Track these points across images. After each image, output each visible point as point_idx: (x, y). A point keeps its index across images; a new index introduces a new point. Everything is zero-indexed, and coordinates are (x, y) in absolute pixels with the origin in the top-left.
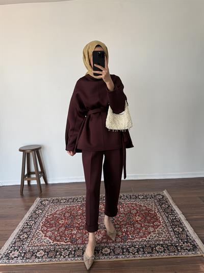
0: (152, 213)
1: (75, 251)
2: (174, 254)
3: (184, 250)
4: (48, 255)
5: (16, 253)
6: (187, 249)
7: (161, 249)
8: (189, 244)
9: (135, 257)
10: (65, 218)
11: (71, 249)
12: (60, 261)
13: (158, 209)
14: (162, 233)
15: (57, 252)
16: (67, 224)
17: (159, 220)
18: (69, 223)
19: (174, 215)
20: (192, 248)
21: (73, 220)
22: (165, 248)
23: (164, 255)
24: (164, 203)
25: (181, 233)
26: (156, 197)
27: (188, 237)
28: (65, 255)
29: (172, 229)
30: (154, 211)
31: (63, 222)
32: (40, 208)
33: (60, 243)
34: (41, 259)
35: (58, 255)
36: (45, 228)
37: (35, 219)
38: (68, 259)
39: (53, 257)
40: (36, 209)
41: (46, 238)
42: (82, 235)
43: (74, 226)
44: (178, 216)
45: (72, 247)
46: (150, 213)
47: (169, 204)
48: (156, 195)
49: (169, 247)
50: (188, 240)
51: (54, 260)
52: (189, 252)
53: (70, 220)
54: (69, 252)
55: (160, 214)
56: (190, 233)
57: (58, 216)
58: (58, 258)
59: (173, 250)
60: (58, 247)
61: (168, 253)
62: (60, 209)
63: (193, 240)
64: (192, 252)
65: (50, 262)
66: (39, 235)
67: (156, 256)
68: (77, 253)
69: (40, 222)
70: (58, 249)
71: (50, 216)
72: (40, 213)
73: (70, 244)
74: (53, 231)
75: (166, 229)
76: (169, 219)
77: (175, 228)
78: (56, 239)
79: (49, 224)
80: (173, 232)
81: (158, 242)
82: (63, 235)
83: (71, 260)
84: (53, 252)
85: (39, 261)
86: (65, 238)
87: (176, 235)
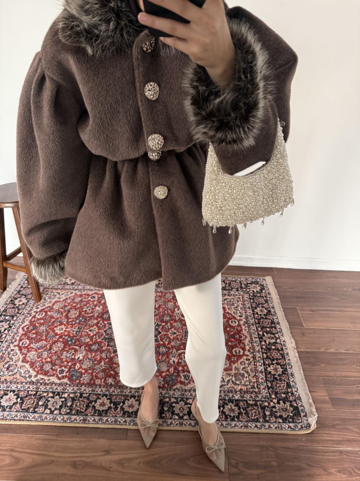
1: (73, 399)
2: (256, 426)
3: (276, 417)
4: (22, 404)
6: (281, 417)
7: (233, 411)
8: (288, 404)
9: (181, 424)
10: (68, 322)
11: (66, 395)
12: (42, 420)
13: (247, 318)
14: (243, 374)
15: (40, 398)
16: (69, 336)
17: (244, 344)
18: (73, 334)
19: (274, 334)
20: (291, 415)
21: (81, 328)
22: (242, 410)
23: (237, 426)
24: (262, 304)
25: (278, 379)
26: (249, 289)
27: (290, 389)
28: (53, 406)
29: (264, 368)
30: (238, 322)
31: (61, 332)
32: (24, 294)
33: (49, 380)
34: (9, 411)
35: (40, 406)
36: (26, 340)
37: (11, 318)
38: (58, 417)
39: (31, 410)
40: (16, 295)
41: (25, 366)
42: (93, 364)
43: (82, 342)
44: (281, 338)
45: (70, 390)
46: (230, 326)
47: (269, 307)
48: (249, 283)
49: (250, 408)
50: (287, 396)
51: (31, 416)
52: (284, 424)
53: (76, 326)
54: (62, 402)
55: (248, 330)
56: (295, 381)
57: (55, 315)
58: (40, 413)
59: (256, 417)
60: (44, 387)
61: (245, 421)
62: (62, 300)
63: (297, 396)
64: (289, 424)
65: (23, 420)
66: (13, 357)
67: (221, 425)
68: (76, 405)
69: (20, 325)
70: (43, 392)
71: (40, 315)
72: (23, 304)
73: (66, 383)
74: (39, 351)
75: (253, 366)
76: (263, 342)
77: (269, 367)
78: (43, 370)
79: (36, 333)
80: (264, 374)
81: (231, 395)
82: (57, 361)
83: (64, 418)
84: (32, 398)
85: (3, 415)
86: (60, 368)
87: (268, 381)
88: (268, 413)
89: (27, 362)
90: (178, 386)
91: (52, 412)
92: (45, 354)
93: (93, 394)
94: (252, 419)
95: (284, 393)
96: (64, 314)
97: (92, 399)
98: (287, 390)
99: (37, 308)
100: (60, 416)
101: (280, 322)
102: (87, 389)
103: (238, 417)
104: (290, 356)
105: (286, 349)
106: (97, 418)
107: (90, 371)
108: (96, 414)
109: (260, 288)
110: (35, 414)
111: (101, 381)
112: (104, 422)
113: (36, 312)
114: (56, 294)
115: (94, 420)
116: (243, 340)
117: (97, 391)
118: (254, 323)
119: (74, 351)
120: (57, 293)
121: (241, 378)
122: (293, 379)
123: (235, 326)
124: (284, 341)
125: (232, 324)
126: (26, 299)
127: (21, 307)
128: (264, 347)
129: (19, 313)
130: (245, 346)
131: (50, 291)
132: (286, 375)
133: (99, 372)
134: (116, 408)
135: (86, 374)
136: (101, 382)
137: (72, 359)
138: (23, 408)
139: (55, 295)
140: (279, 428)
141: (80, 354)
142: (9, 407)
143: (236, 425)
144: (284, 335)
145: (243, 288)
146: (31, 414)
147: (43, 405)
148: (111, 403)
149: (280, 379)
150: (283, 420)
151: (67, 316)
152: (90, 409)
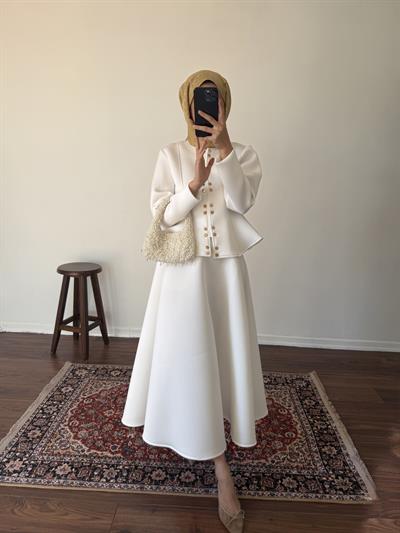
1: (128, 471)
2: (317, 497)
3: (336, 490)
4: (77, 473)
5: (18, 464)
6: (341, 489)
7: (292, 483)
8: (347, 479)
10: (116, 407)
11: (121, 467)
12: (99, 487)
13: (296, 408)
14: (298, 454)
15: (95, 469)
17: (295, 428)
19: (325, 421)
20: (352, 488)
22: (300, 483)
24: (309, 396)
25: (334, 458)
27: (347, 466)
28: (109, 476)
29: (318, 449)
30: (288, 410)
32: (70, 383)
33: (102, 454)
34: (64, 479)
35: (96, 475)
36: (76, 421)
37: (59, 403)
38: (114, 485)
39: (87, 478)
40: (62, 384)
41: (76, 442)
45: (124, 463)
46: (279, 414)
47: (317, 400)
48: (295, 380)
49: (308, 482)
50: (345, 473)
52: (345, 496)
54: (118, 473)
57: (103, 401)
58: (96, 481)
59: (315, 489)
60: (98, 460)
61: (305, 493)
62: (108, 389)
63: (355, 473)
64: (350, 496)
65: (79, 487)
66: (64, 434)
68: (132, 475)
70: (97, 464)
71: (88, 401)
72: (70, 391)
73: (120, 457)
74: (90, 430)
75: (307, 447)
76: (315, 428)
77: (323, 447)
78: (95, 446)
79: (85, 416)
80: (319, 453)
81: (288, 471)
82: (108, 439)
83: (120, 487)
84: (86, 469)
85: (59, 482)
86: (112, 445)
88: (327, 486)
89: (79, 439)
90: (234, 462)
91: (108, 481)
92: (96, 433)
93: (148, 467)
95: (341, 470)
96: (112, 400)
97: (147, 471)
98: (344, 467)
99: (84, 395)
100: (116, 484)
102: (141, 463)
103: (297, 489)
104: (342, 439)
106: (154, 487)
107: (143, 448)
108: (153, 483)
109: (306, 383)
110: (91, 482)
112: (161, 490)
113: (84, 399)
115: (151, 488)
116: (294, 425)
117: (151, 465)
118: (303, 412)
119: (125, 431)
120: (103, 383)
121: (296, 456)
122: (349, 459)
123: (285, 414)
124: (335, 427)
125: (281, 413)
126: (73, 388)
127: (68, 394)
128: (316, 431)
129: (66, 399)
130: (296, 430)
131: (96, 381)
133: (152, 449)
134: (173, 479)
135: (139, 449)
136: (155, 457)
137: (124, 437)
138: (78, 476)
139: (101, 385)
141: (131, 433)
142: (64, 476)
143: (296, 496)
144: (335, 422)
145: (289, 383)
146: (87, 482)
147: (98, 475)
148: (167, 474)
149: (336, 458)
150: (343, 492)
152: (147, 479)
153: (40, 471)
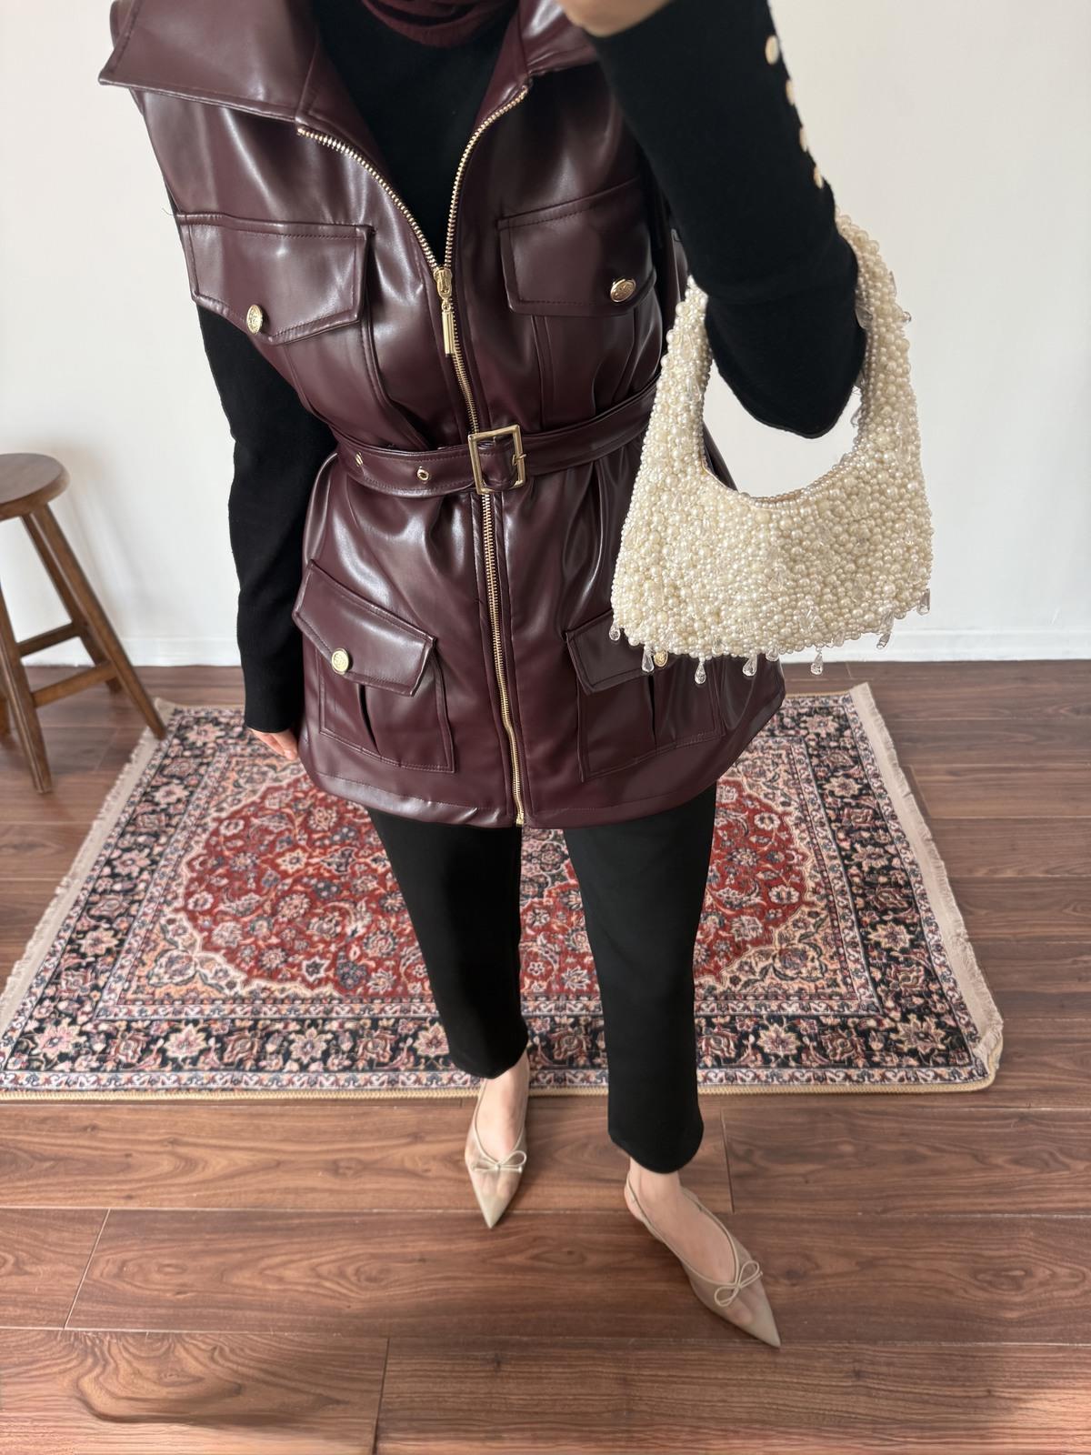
0: (767, 826)
1: (355, 1035)
2: (848, 1077)
3: (900, 1054)
4: (221, 1051)
5: (67, 1036)
6: (913, 1053)
7: (783, 1043)
8: (931, 1021)
10: (311, 842)
11: (334, 1025)
12: (281, 1089)
13: (803, 807)
14: (803, 955)
15: (268, 1035)
16: (320, 877)
17: (799, 874)
18: (329, 871)
19: (882, 846)
20: (942, 1047)
21: (350, 855)
22: (806, 1040)
23: (797, 1079)
24: (843, 767)
25: (901, 959)
26: (806, 728)
27: (934, 983)
28: (306, 1054)
29: (860, 934)
30: (780, 818)
31: (298, 866)
32: (177, 774)
33: (283, 990)
34: (191, 1070)
35: (272, 1054)
36: (205, 894)
37: (153, 839)
38: (320, 1078)
39: (249, 1064)
40: (153, 777)
41: (212, 959)
42: (395, 944)
43: (357, 890)
44: (903, 856)
45: (343, 1014)
46: (758, 831)
47: (866, 776)
48: (806, 714)
49: (828, 1035)
50: (927, 1003)
51: (251, 1079)
52: (924, 1070)
53: (336, 850)
54: (328, 1042)
55: (808, 839)
56: (948, 963)
57: (273, 825)
58: (274, 1071)
59: (846, 1056)
60: (274, 1009)
61: (817, 1067)
62: (284, 783)
63: (954, 1000)
64: (935, 1069)
65: (232, 1090)
66: (176, 938)
67: (754, 1079)
68: (365, 1048)
69: (180, 857)
70: (272, 1020)
71: (232, 827)
72: (179, 800)
73: (331, 995)
74: (246, 919)
75: (829, 931)
76: (854, 867)
77: (875, 929)
78: (263, 966)
79: (228, 875)
80: (860, 949)
81: (774, 1005)
82: (297, 943)
83: (336, 1082)
84: (245, 1038)
85: (178, 1080)
86: (309, 959)
87: (874, 966)
88: (877, 1046)
89: (217, 949)
91: (304, 1068)
92: (263, 927)
93: (406, 1018)
94: (835, 1062)
95: (920, 995)
96: (298, 821)
97: (405, 1031)
98: (927, 986)
99: (221, 810)
100: (326, 1075)
101: (898, 812)
102: (387, 1008)
103: (797, 1058)
104: (930, 900)
105: (920, 882)
106: (424, 1076)
107: (390, 963)
108: (422, 1067)
109: (836, 725)
110: (260, 1074)
111: (422, 984)
112: (443, 1085)
113: (220, 821)
114: (265, 769)
115: (418, 1081)
116: (798, 865)
117: (415, 1012)
118: (825, 820)
119: (341, 915)
120: (268, 766)
121: (799, 961)
122: (942, 959)
123: (772, 831)
124: (912, 863)
125: (762, 826)
126: (186, 787)
127: (175, 809)
128: (857, 880)
129: (171, 826)
130: (802, 879)
131: (248, 761)
132: (922, 951)
133: (413, 965)
135: (380, 970)
136: (424, 989)
137: (337, 935)
138: (226, 1060)
139: (264, 774)
140: (909, 1079)
141: (357, 920)
142: (188, 1061)
143: (793, 1078)
144: (912, 848)
145: (787, 728)
146: (250, 1074)
147: (277, 1052)
149: (906, 959)
150: (919, 1060)
151: (305, 826)
152: (404, 1054)
153: (127, 1051)
